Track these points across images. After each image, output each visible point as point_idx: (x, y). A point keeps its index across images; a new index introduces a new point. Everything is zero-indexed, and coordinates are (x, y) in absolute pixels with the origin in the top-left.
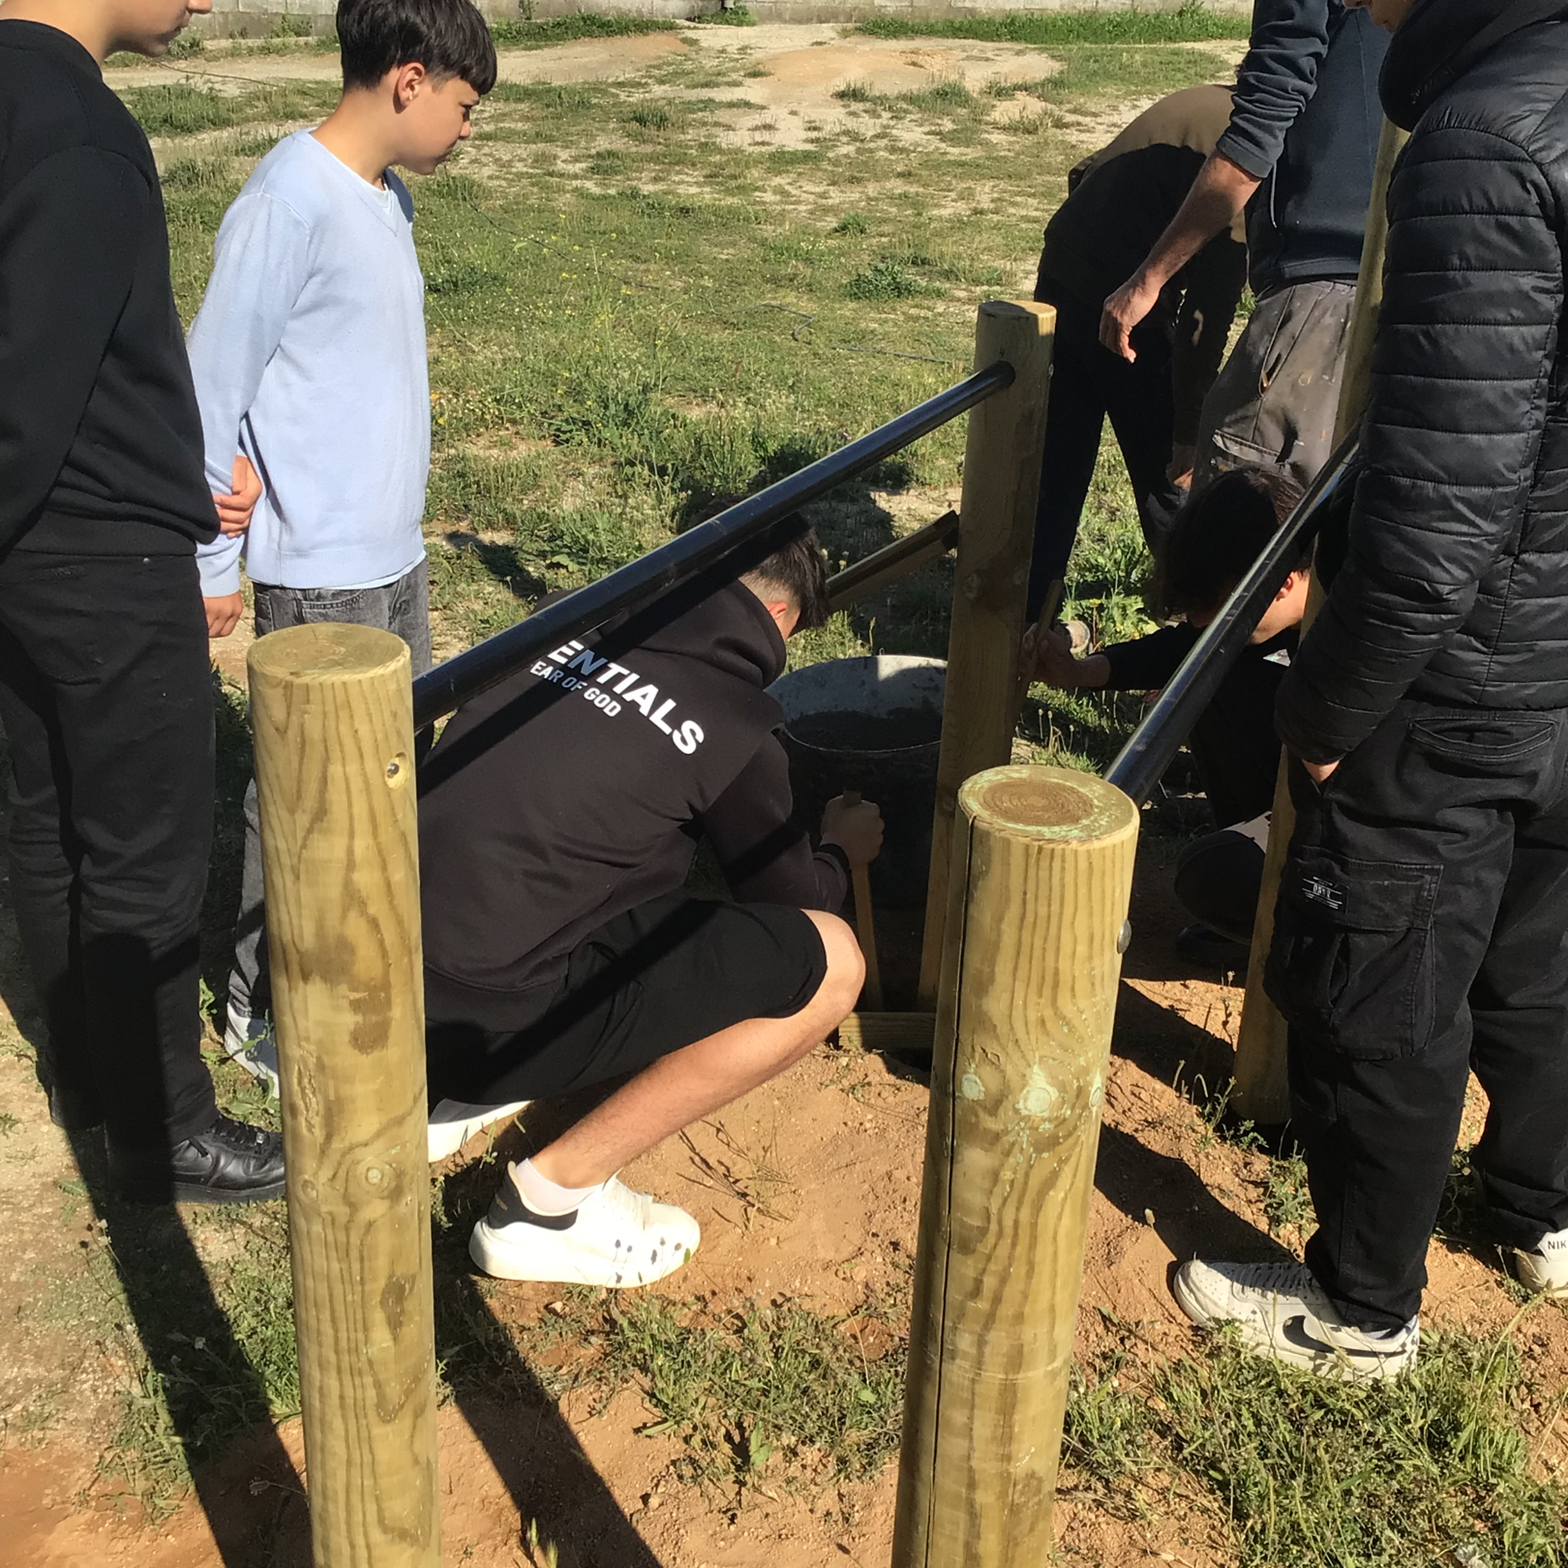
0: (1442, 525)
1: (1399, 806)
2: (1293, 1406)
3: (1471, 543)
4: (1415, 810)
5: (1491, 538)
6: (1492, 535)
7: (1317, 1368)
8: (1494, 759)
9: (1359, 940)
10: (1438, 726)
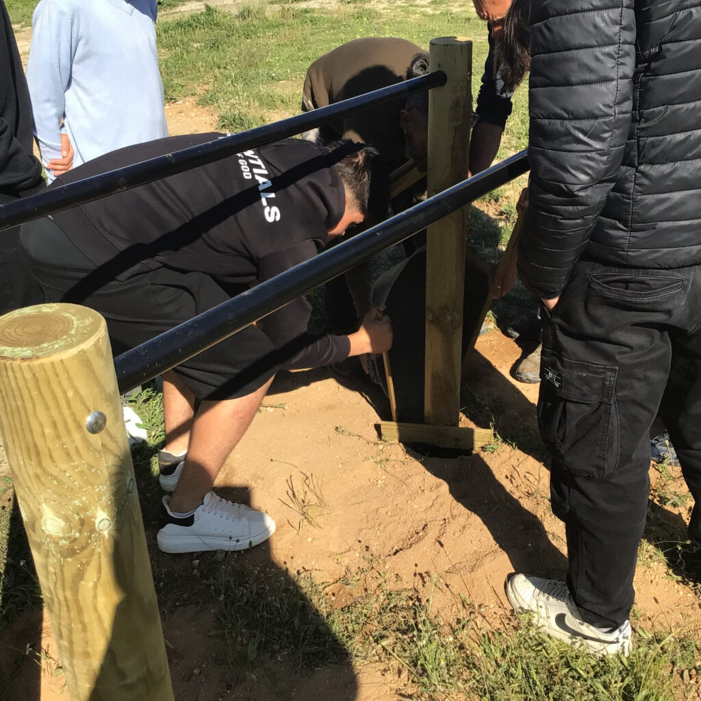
0: (567, 147)
1: (589, 328)
2: (553, 664)
3: (587, 156)
4: (598, 331)
5: (601, 153)
6: (601, 150)
7: (573, 643)
8: (639, 300)
9: (570, 406)
10: (606, 279)
